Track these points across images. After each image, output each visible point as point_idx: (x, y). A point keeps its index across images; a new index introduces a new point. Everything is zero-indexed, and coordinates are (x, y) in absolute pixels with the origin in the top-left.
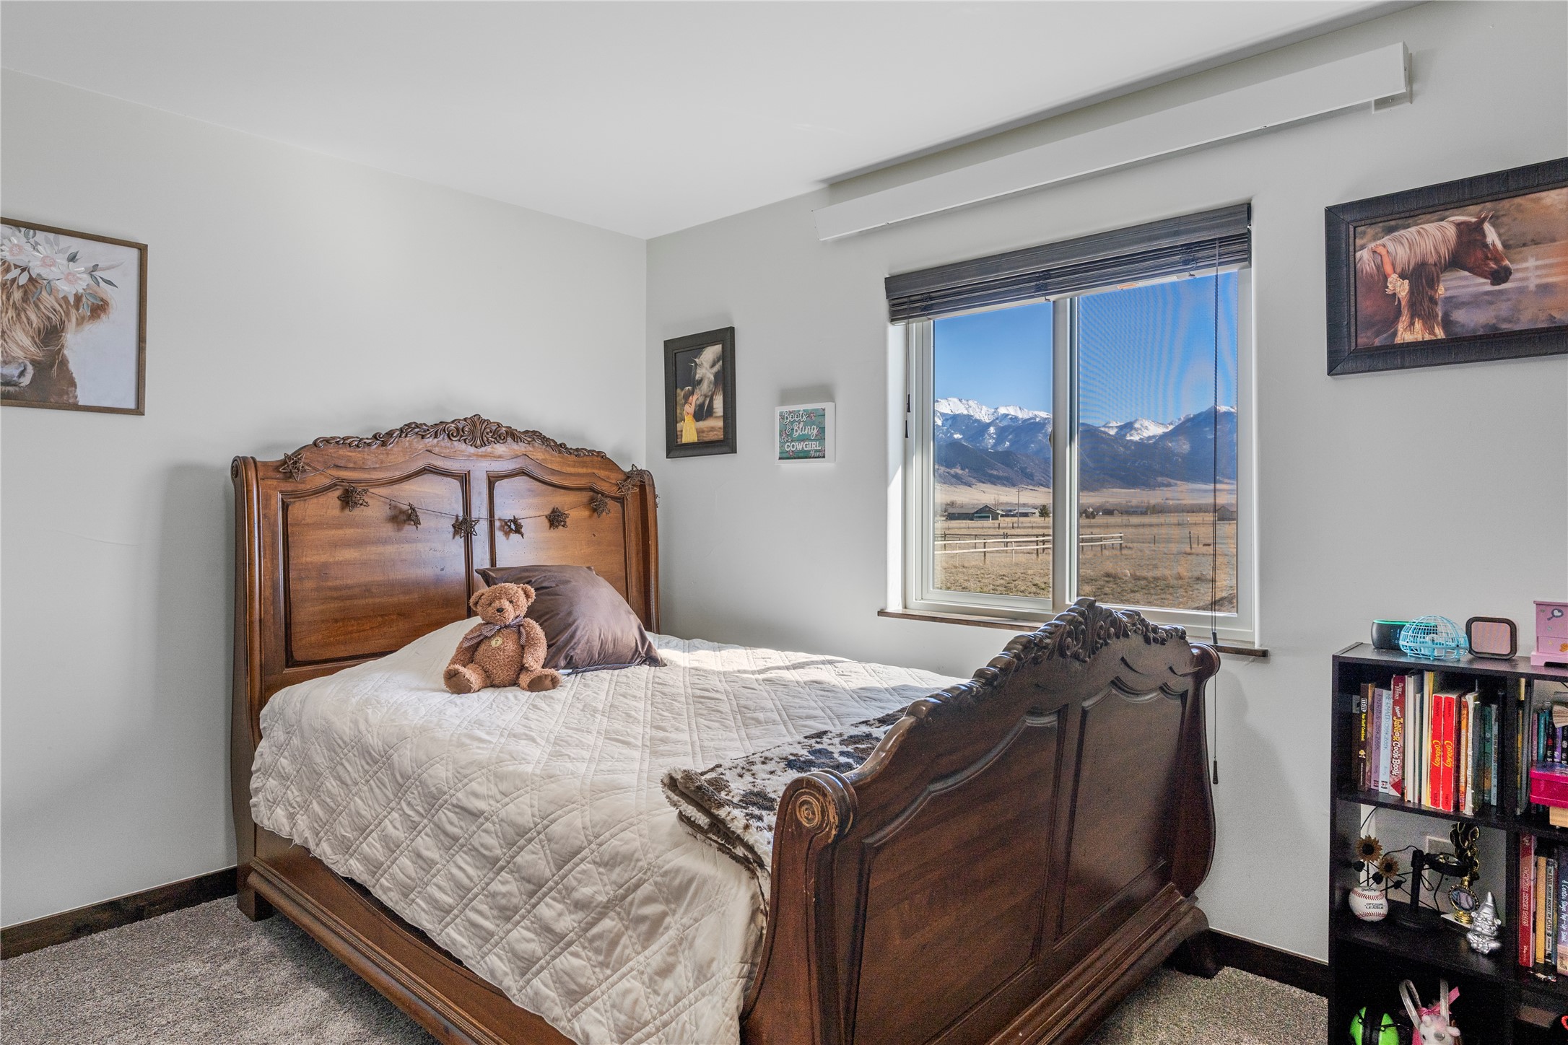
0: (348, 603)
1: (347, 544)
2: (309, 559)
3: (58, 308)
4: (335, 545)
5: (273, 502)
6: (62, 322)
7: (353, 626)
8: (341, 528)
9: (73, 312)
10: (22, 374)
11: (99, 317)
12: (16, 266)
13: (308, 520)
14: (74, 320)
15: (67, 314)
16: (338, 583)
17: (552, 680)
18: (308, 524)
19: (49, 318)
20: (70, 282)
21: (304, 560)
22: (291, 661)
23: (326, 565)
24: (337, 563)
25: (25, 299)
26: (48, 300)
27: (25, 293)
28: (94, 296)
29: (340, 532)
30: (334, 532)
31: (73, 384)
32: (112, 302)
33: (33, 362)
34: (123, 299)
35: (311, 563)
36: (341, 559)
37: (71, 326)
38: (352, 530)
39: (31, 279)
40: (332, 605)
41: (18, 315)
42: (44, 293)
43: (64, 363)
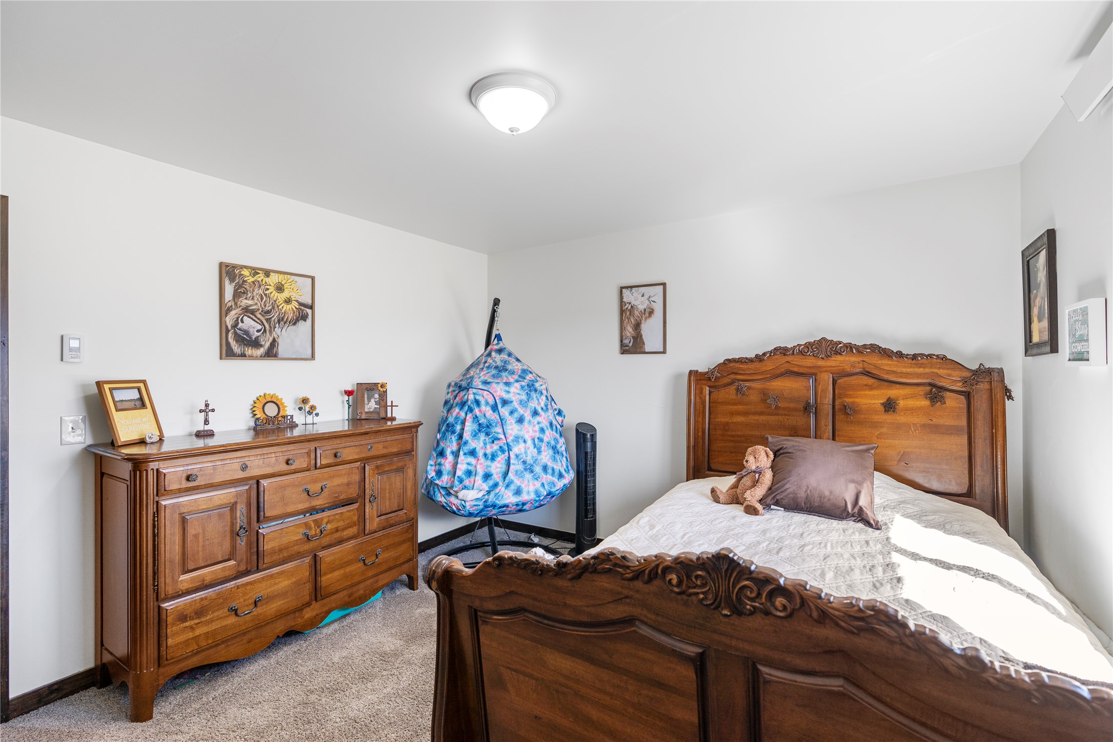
0: (738, 444)
1: (739, 413)
2: (719, 420)
3: (639, 315)
4: (732, 414)
5: (704, 391)
6: (640, 320)
7: (740, 456)
8: (736, 405)
9: (643, 315)
10: (630, 342)
11: (651, 316)
12: (628, 303)
13: (720, 401)
14: (644, 319)
15: (642, 317)
16: (733, 433)
17: (754, 510)
18: (719, 403)
19: (637, 320)
20: (642, 305)
21: (717, 420)
22: (710, 469)
23: (727, 424)
24: (733, 423)
25: (630, 315)
26: (637, 313)
27: (630, 312)
28: (649, 308)
29: (736, 407)
30: (731, 407)
31: (644, 344)
32: (655, 310)
33: (633, 337)
34: (658, 308)
35: (720, 421)
36: (735, 421)
37: (643, 321)
38: (742, 407)
39: (632, 307)
40: (730, 444)
41: (628, 321)
42: (635, 311)
43: (641, 336)
